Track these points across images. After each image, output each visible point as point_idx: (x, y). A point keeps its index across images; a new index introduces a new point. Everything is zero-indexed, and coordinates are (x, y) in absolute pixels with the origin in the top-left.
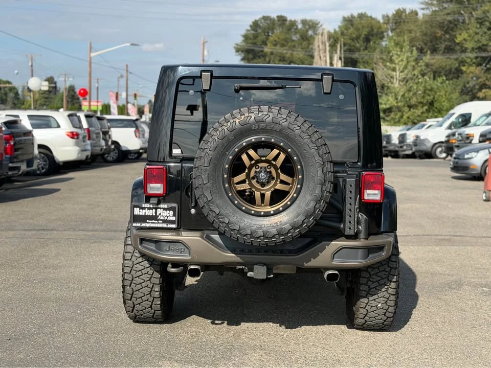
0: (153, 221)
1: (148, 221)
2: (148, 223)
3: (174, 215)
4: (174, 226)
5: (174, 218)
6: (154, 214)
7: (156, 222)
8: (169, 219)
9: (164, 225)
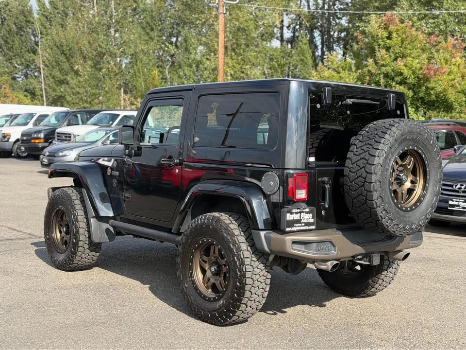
0: (299, 225)
1: (295, 225)
2: (296, 227)
3: (313, 217)
4: (313, 227)
5: (312, 220)
6: (299, 218)
7: (300, 225)
8: (309, 221)
9: (307, 228)
